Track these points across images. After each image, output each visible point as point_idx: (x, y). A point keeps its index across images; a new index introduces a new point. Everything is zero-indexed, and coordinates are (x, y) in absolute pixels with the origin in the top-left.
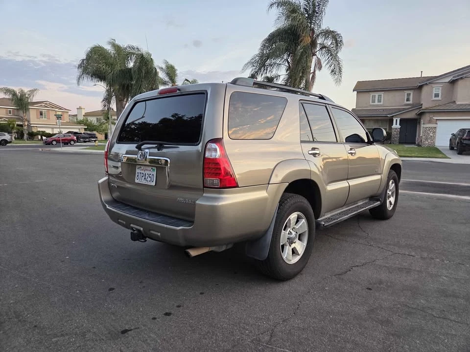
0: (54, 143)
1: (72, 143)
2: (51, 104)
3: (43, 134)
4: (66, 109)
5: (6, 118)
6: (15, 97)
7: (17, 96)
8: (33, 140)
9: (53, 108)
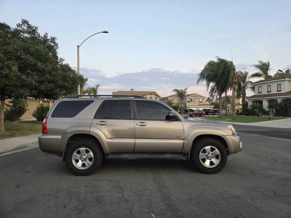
0: (194, 115)
1: (203, 115)
2: (197, 95)
3: (191, 110)
4: (204, 97)
5: (176, 103)
6: (179, 93)
7: (180, 92)
8: (187, 114)
9: (197, 97)
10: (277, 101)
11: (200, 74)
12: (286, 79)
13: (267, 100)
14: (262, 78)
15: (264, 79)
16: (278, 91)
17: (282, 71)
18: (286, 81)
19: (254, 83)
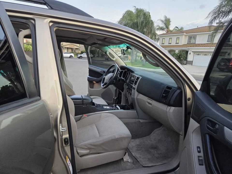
10: (175, 51)
11: (119, 22)
12: (184, 34)
13: (168, 50)
14: (164, 32)
15: (166, 33)
16: (176, 43)
17: (178, 28)
18: (183, 36)
19: (159, 35)
